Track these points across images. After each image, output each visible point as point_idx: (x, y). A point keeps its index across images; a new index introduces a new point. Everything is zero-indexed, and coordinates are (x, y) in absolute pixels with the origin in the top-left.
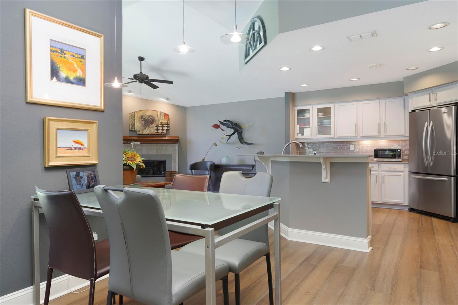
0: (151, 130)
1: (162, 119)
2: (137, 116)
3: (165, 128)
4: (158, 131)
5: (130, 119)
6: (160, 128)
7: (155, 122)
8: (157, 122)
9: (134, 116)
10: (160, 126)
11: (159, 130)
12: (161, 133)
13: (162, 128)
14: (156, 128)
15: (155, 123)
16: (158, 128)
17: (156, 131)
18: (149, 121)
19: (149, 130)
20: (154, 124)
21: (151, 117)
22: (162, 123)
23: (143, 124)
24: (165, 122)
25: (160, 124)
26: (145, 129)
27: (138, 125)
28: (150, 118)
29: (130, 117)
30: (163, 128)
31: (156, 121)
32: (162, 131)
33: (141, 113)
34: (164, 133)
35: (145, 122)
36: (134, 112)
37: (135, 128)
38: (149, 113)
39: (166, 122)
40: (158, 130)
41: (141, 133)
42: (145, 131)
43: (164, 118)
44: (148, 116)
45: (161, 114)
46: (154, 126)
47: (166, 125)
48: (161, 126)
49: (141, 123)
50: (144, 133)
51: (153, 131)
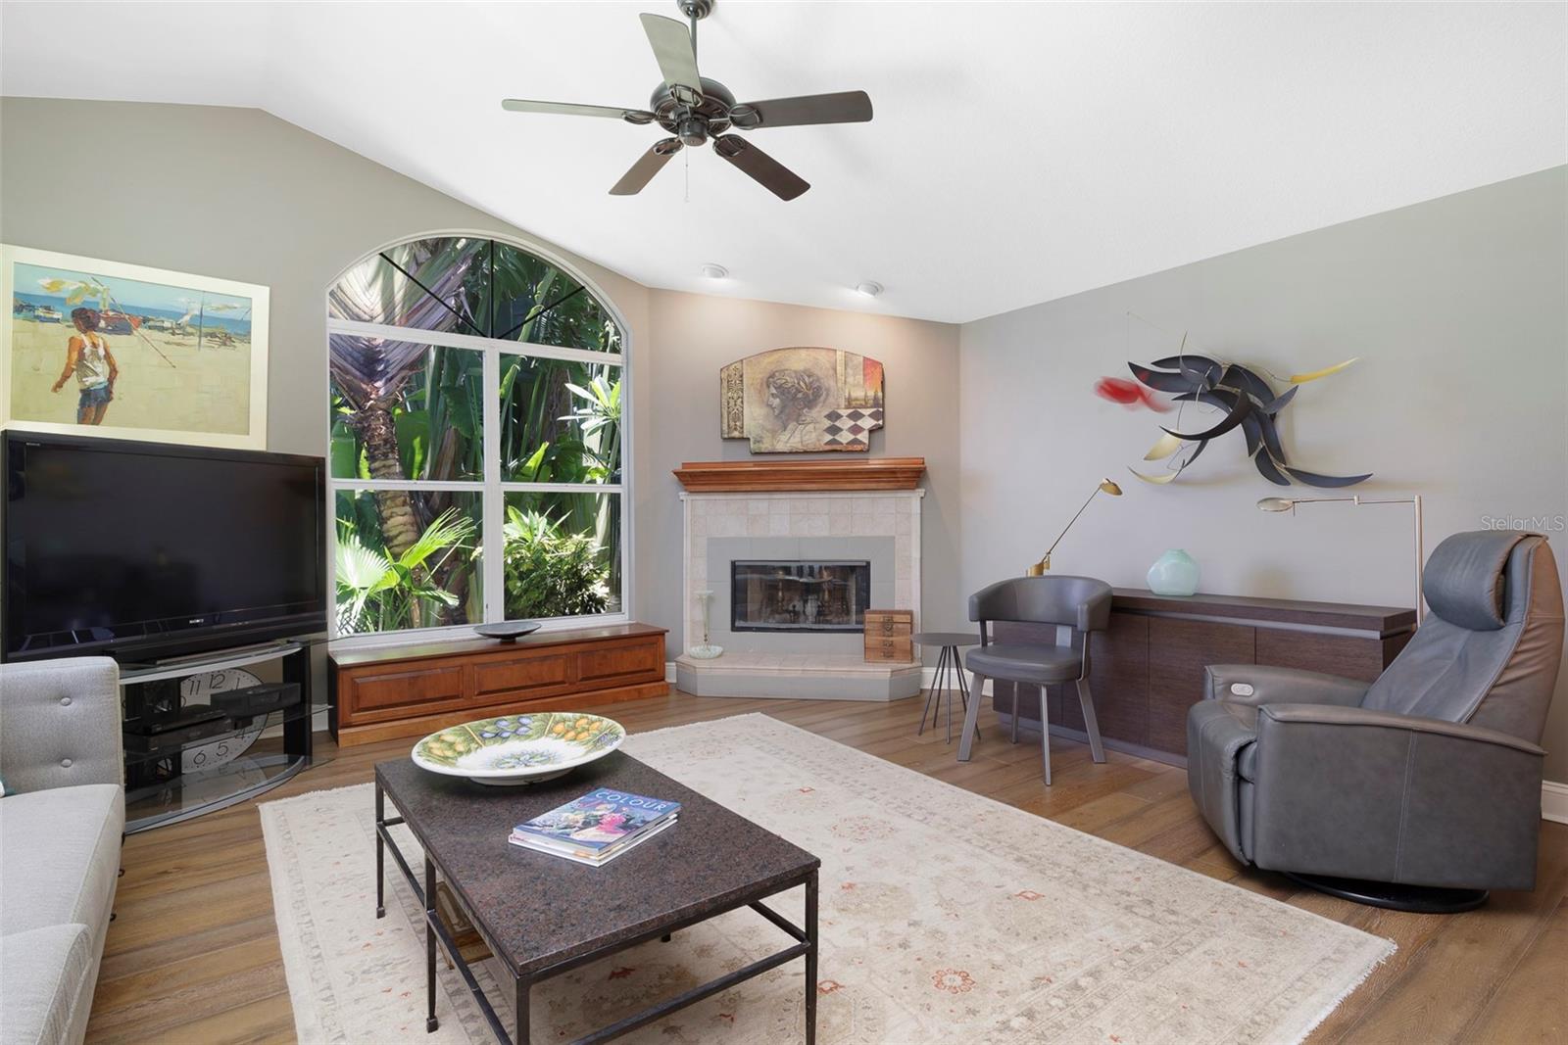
0: (807, 435)
1: (854, 386)
2: (752, 376)
3: (867, 423)
4: (837, 438)
5: (725, 391)
6: (845, 423)
7: (822, 398)
8: (831, 400)
9: (741, 376)
10: (844, 412)
11: (841, 430)
12: (847, 444)
13: (853, 423)
14: (828, 423)
15: (824, 402)
16: (838, 424)
17: (828, 437)
18: (800, 395)
19: (797, 434)
20: (818, 409)
21: (806, 379)
22: (854, 403)
23: (773, 409)
24: (866, 396)
25: (843, 403)
26: (785, 429)
27: (754, 416)
28: (801, 383)
29: (725, 384)
30: (859, 423)
31: (828, 395)
32: (852, 437)
33: (767, 364)
34: (861, 442)
35: (781, 400)
36: (742, 361)
37: (742, 428)
38: (798, 362)
39: (871, 394)
40: (834, 430)
41: (766, 446)
42: (784, 437)
43: (860, 378)
44: (795, 372)
45: (850, 364)
46: (819, 413)
47: (871, 407)
48: (849, 416)
49: (768, 405)
50: (780, 447)
51: (814, 435)
